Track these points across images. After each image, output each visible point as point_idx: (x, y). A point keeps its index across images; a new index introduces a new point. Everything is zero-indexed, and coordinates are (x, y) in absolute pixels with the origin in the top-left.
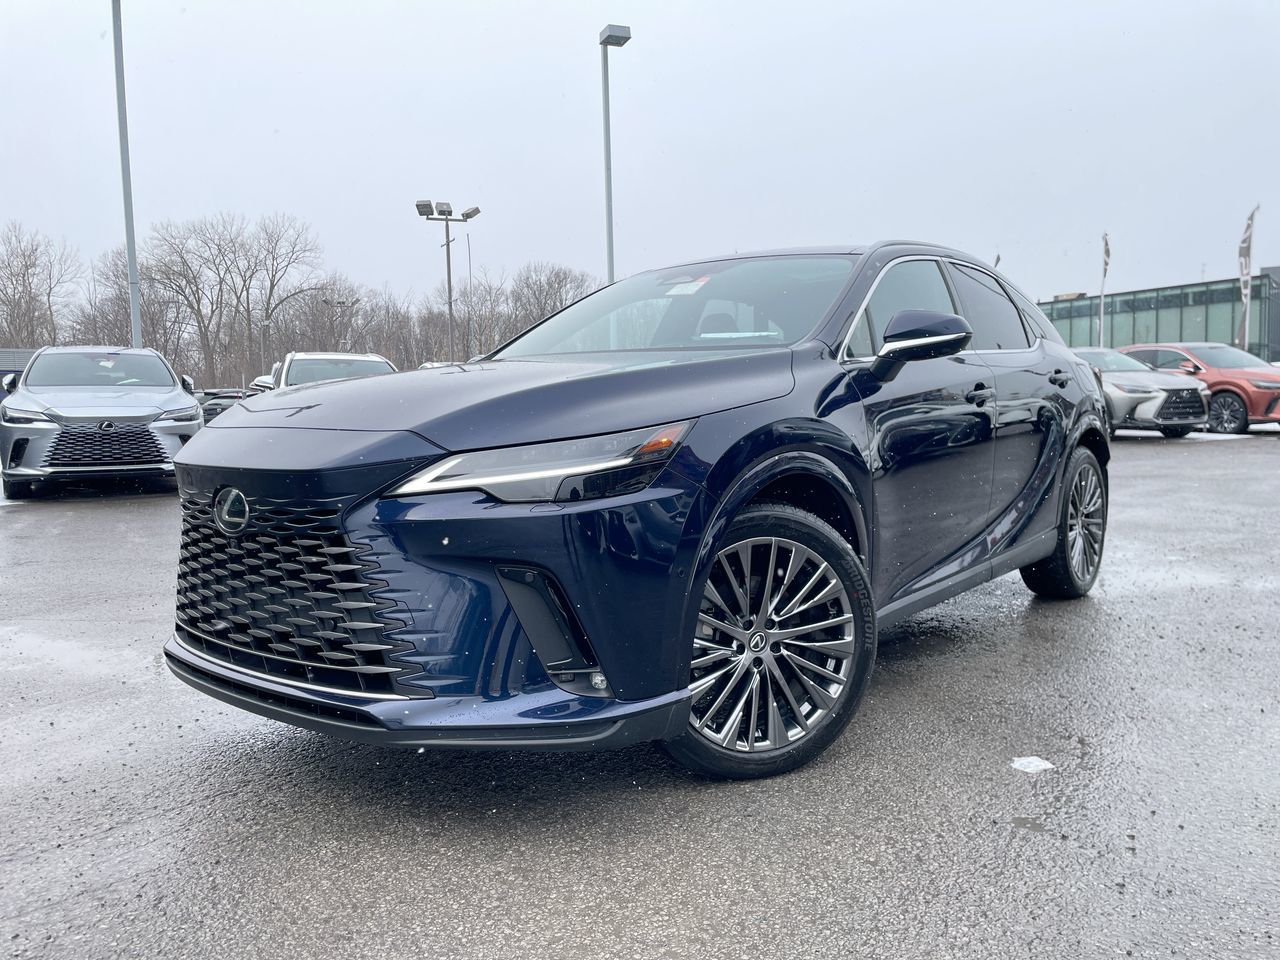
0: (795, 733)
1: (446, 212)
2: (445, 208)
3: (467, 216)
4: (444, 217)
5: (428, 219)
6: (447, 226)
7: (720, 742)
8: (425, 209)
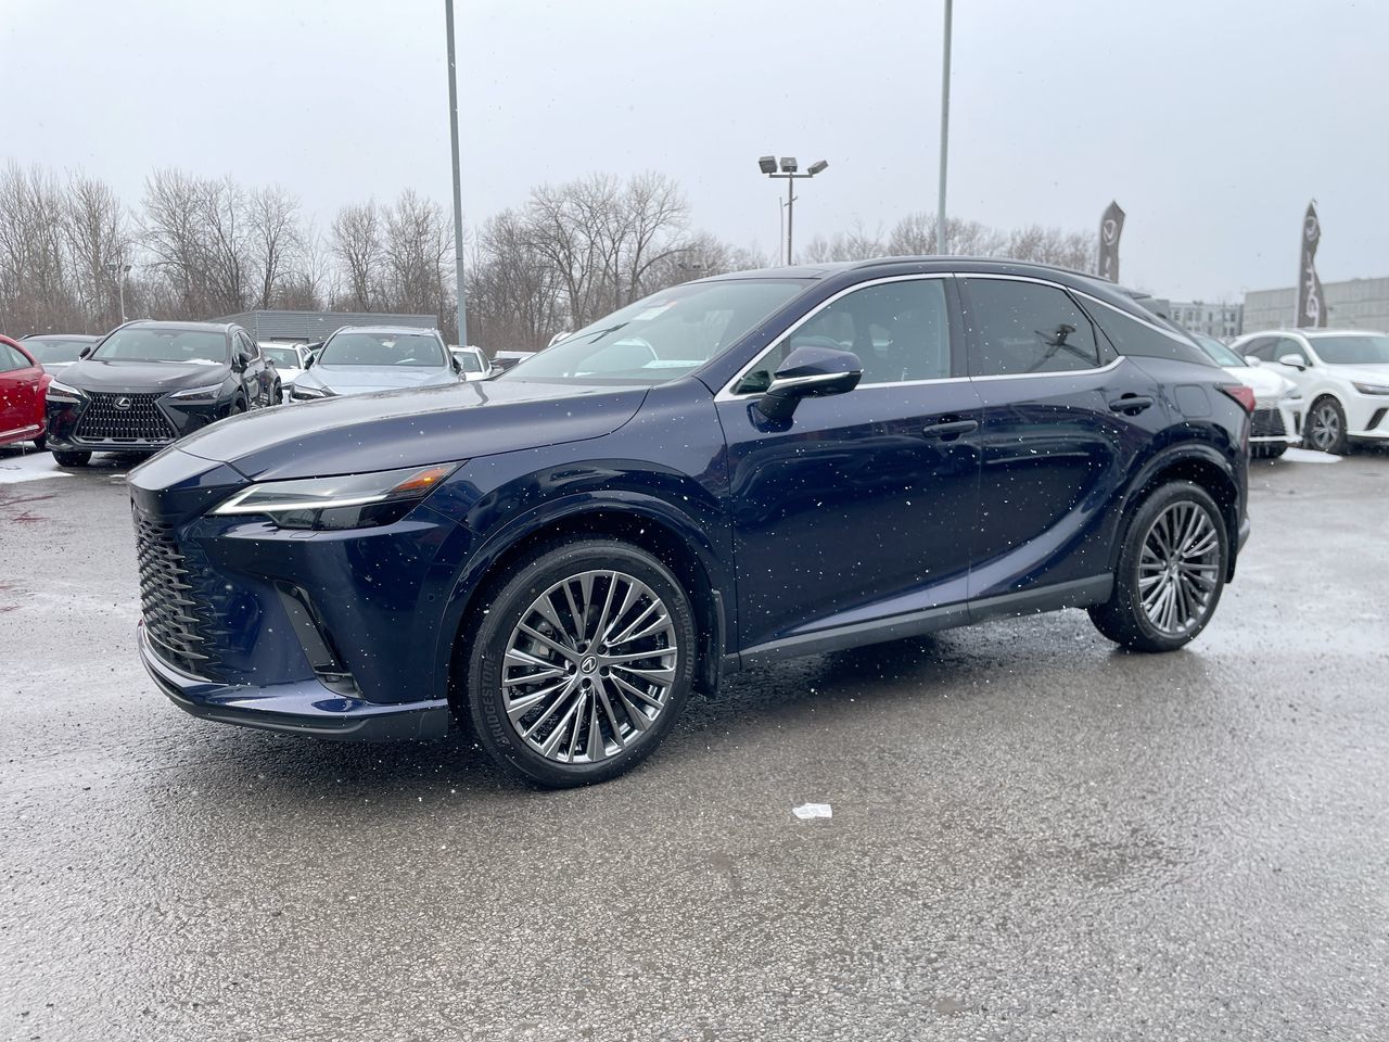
0: (612, 750)
1: (790, 168)
2: (790, 163)
3: (814, 171)
4: (788, 173)
5: (771, 176)
6: (791, 183)
7: (542, 752)
8: (768, 166)
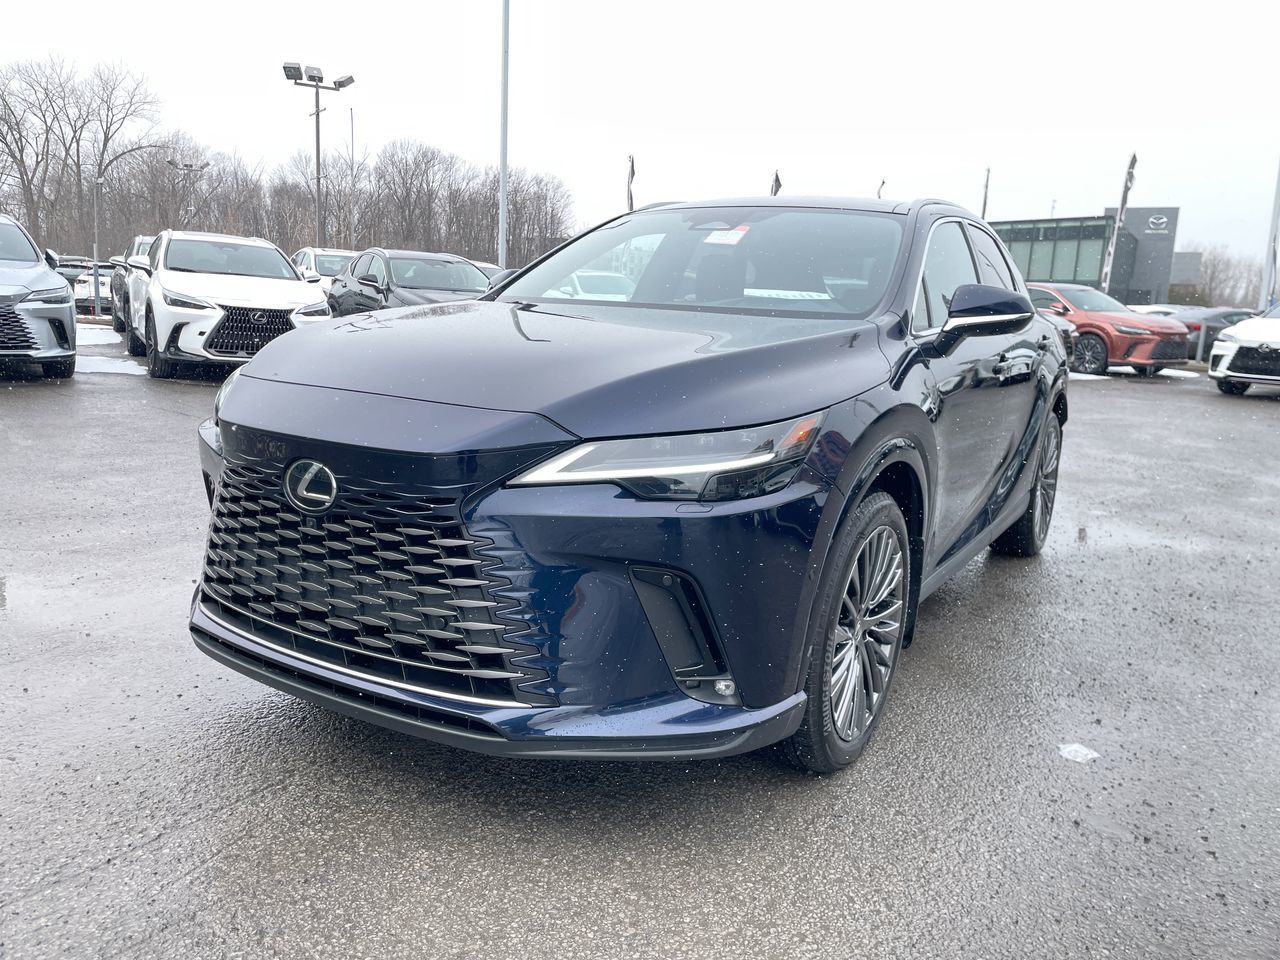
1: (316, 79)
2: (315, 73)
3: (340, 85)
4: (314, 83)
5: (296, 83)
6: (317, 94)
8: (293, 73)
